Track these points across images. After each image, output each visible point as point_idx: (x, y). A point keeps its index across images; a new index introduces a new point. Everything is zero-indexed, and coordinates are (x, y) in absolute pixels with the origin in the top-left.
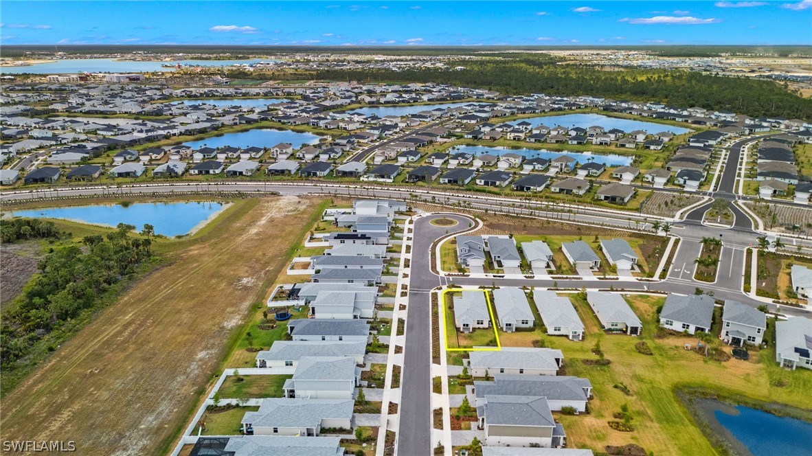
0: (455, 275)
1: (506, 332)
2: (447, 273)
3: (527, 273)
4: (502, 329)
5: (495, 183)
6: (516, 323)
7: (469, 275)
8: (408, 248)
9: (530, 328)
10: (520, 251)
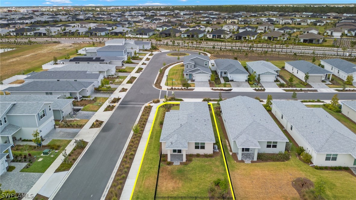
0: (178, 89)
1: (242, 161)
2: (170, 88)
3: (256, 87)
4: (235, 155)
5: (220, 36)
6: (257, 148)
7: (193, 89)
8: (140, 70)
9: (280, 154)
10: (246, 69)
